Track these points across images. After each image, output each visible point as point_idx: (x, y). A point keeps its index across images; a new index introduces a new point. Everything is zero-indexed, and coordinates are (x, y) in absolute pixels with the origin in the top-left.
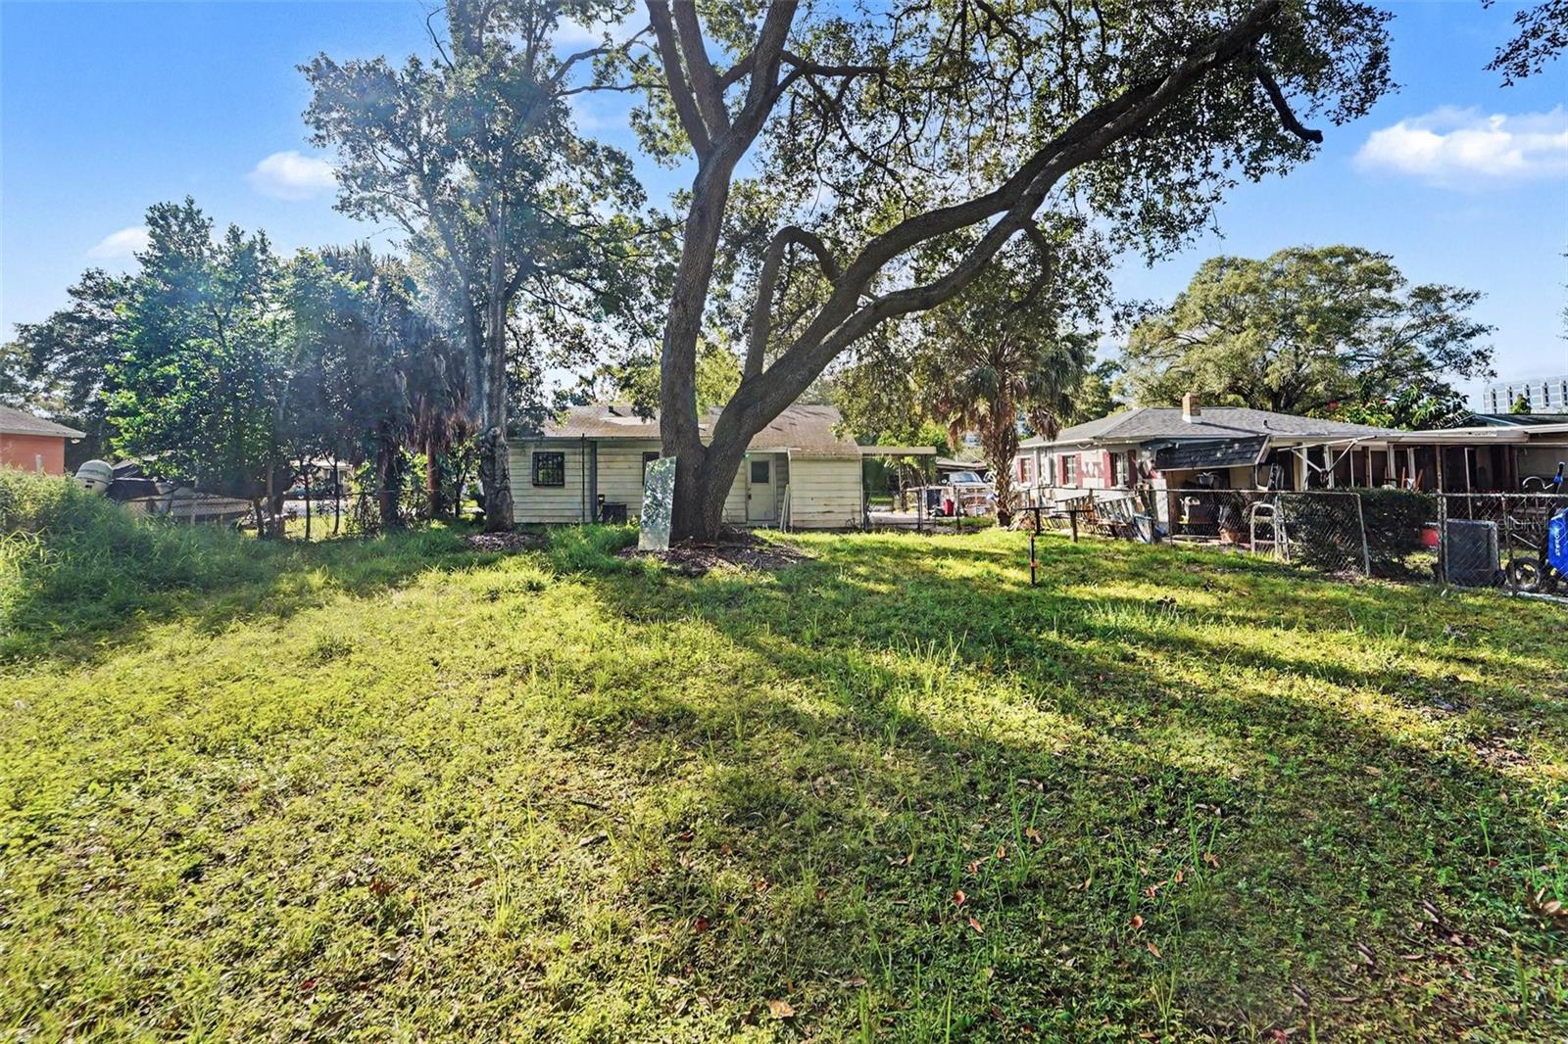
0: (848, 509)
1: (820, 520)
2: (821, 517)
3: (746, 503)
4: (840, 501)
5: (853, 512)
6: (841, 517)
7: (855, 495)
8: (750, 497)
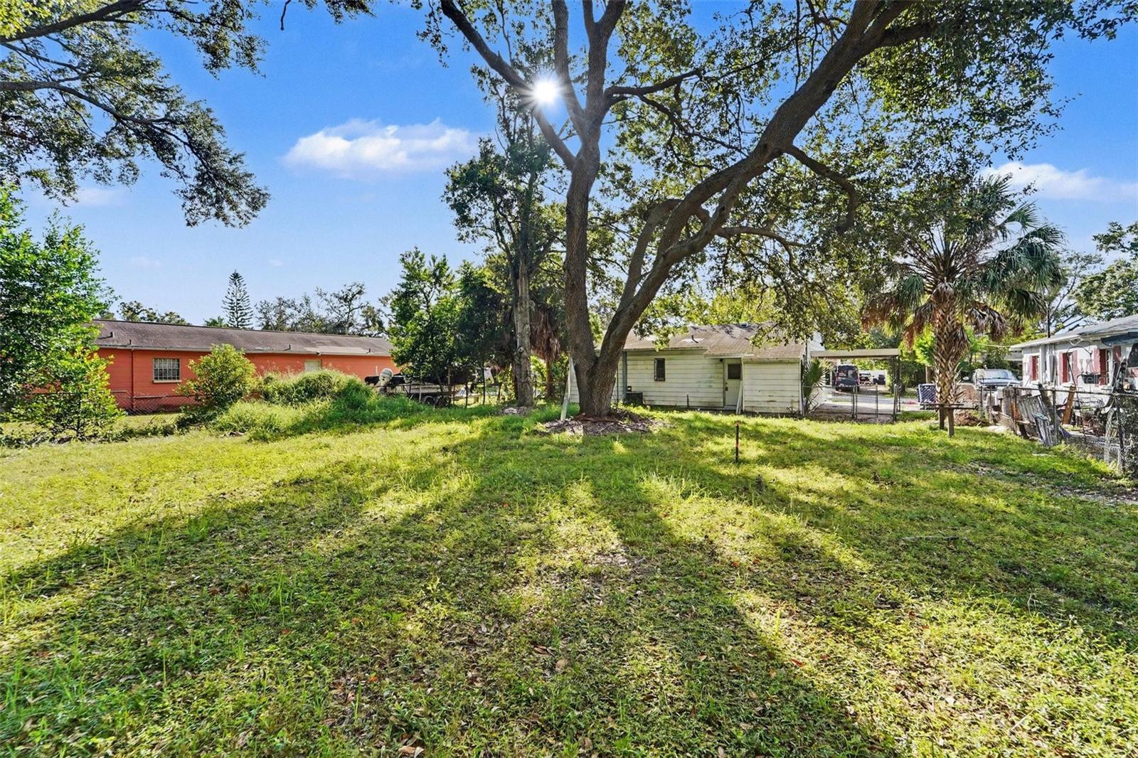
0: (789, 400)
1: (766, 407)
2: (766, 405)
3: (724, 393)
4: (783, 393)
5: (792, 402)
6: (783, 405)
7: (795, 389)
8: (727, 389)
